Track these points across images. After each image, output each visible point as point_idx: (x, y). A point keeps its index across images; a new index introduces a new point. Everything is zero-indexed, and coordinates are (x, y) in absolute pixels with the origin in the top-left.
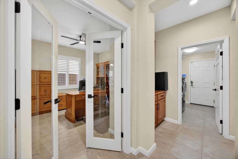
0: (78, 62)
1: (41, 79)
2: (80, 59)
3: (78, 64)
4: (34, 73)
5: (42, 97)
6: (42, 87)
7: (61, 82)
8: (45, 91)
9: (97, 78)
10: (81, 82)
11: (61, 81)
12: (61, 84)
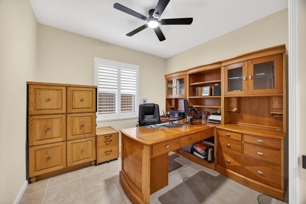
0: (136, 73)
1: (75, 102)
2: (138, 66)
3: (134, 75)
4: (62, 90)
5: (76, 138)
6: (77, 118)
7: (107, 108)
8: (82, 126)
9: (167, 99)
10: (141, 108)
11: (107, 105)
12: (107, 111)
